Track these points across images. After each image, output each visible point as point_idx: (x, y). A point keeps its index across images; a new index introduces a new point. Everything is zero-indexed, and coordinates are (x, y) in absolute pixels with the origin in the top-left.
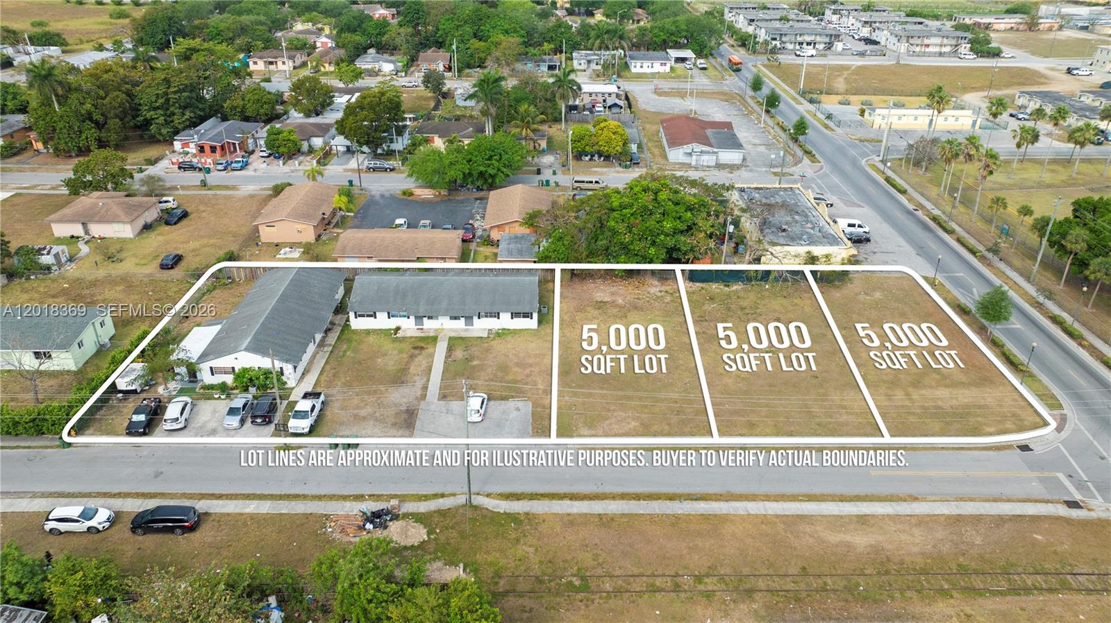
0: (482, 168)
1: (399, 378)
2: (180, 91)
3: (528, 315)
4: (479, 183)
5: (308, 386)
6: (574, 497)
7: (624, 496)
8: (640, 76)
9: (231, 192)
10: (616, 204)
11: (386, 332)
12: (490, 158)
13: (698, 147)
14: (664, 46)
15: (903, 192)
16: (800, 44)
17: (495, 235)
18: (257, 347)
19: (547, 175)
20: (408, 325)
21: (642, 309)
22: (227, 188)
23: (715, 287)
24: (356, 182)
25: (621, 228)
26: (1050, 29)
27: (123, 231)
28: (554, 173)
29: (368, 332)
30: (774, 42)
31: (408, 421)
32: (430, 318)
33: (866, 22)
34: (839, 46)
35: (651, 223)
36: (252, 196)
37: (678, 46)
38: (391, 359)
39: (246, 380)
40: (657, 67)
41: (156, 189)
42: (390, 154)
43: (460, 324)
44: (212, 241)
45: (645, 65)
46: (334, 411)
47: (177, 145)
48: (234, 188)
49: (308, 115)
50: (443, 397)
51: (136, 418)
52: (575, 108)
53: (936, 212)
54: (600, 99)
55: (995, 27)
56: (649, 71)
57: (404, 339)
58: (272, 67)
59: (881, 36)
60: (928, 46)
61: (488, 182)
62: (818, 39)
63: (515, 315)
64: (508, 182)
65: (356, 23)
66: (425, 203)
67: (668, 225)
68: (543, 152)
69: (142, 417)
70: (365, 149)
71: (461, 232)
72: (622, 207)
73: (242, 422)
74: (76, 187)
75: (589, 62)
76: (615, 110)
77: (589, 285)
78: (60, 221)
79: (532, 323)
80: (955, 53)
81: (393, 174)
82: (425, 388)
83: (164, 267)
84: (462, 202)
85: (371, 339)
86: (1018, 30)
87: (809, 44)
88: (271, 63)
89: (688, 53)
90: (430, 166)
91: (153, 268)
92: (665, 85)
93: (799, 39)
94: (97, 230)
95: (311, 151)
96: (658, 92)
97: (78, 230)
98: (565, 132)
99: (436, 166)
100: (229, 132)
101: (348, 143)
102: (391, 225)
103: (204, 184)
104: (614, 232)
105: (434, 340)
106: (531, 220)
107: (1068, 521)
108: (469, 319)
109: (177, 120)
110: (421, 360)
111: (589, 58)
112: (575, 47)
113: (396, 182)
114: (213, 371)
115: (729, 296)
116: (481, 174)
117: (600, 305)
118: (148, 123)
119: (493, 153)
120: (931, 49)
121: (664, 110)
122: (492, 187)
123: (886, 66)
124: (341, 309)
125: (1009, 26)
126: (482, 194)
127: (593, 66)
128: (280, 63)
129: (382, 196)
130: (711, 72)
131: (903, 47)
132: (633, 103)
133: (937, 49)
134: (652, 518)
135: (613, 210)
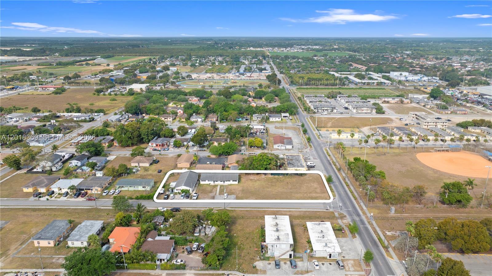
0: (227, 151)
1: (211, 192)
2: (151, 131)
3: (236, 181)
4: (226, 154)
5: (194, 192)
6: (242, 208)
7: (250, 208)
8: (272, 122)
9: (167, 156)
10: (255, 159)
11: (208, 184)
12: (229, 148)
13: (280, 145)
14: (280, 112)
15: (329, 156)
16: (323, 110)
17: (230, 166)
18: (185, 185)
19: (243, 152)
20: (212, 183)
21: (260, 180)
22: (166, 155)
23: (276, 176)
24: (197, 154)
25: (256, 164)
26: (408, 103)
27: (147, 165)
28: (244, 151)
29: (204, 184)
30: (315, 110)
31: (213, 198)
32: (216, 181)
33: (347, 102)
34: (335, 111)
35: (262, 163)
36: (172, 157)
37: (284, 112)
38: (209, 189)
39: (183, 191)
40: (277, 119)
41: (150, 155)
42: (204, 146)
43: (222, 183)
44: (167, 167)
45: (274, 119)
46: (200, 196)
47: (150, 144)
48: (167, 155)
49: (182, 136)
50: (220, 194)
51: (165, 197)
52: (251, 133)
53: (335, 161)
54: (259, 130)
55: (391, 102)
56: (275, 120)
57: (211, 186)
58: (166, 120)
59: (350, 107)
60: (363, 110)
61: (228, 154)
62: (329, 109)
63: (233, 181)
64: (233, 154)
65: (190, 106)
66: (213, 159)
67: (265, 163)
68: (242, 146)
69: (166, 197)
70: (198, 145)
71: (222, 165)
72: (256, 159)
73: (184, 198)
74: (133, 155)
75: (258, 118)
76: (262, 134)
77: (249, 176)
78: (134, 162)
79: (237, 183)
80: (370, 113)
81: (205, 152)
82: (216, 193)
83: (159, 172)
84: (222, 158)
85: (205, 185)
86: (398, 103)
87: (326, 110)
88: (166, 119)
89: (287, 114)
90: (215, 150)
91: (156, 172)
92: (278, 125)
93: (323, 109)
94: (141, 165)
95: (184, 146)
96: (276, 128)
97: (137, 164)
98: (247, 140)
99: (216, 150)
100: (163, 141)
101: (193, 144)
102: (206, 163)
103: (160, 154)
104: (254, 165)
105: (217, 186)
106: (237, 162)
107: (327, 212)
108: (224, 181)
109: (150, 138)
110: (215, 189)
111: (258, 117)
112: (255, 113)
113: (206, 153)
114: (177, 190)
115: (279, 178)
116: (227, 152)
117: (251, 180)
118: (142, 139)
119: (229, 147)
120: (364, 111)
121: (276, 133)
122: (229, 155)
123: (347, 118)
124: (198, 180)
125: (395, 102)
126: (227, 156)
127: (259, 119)
128: (169, 119)
129: (203, 157)
130: (293, 121)
131: (355, 111)
132: (268, 131)
133: (366, 111)
134: (255, 210)
135: (254, 160)
